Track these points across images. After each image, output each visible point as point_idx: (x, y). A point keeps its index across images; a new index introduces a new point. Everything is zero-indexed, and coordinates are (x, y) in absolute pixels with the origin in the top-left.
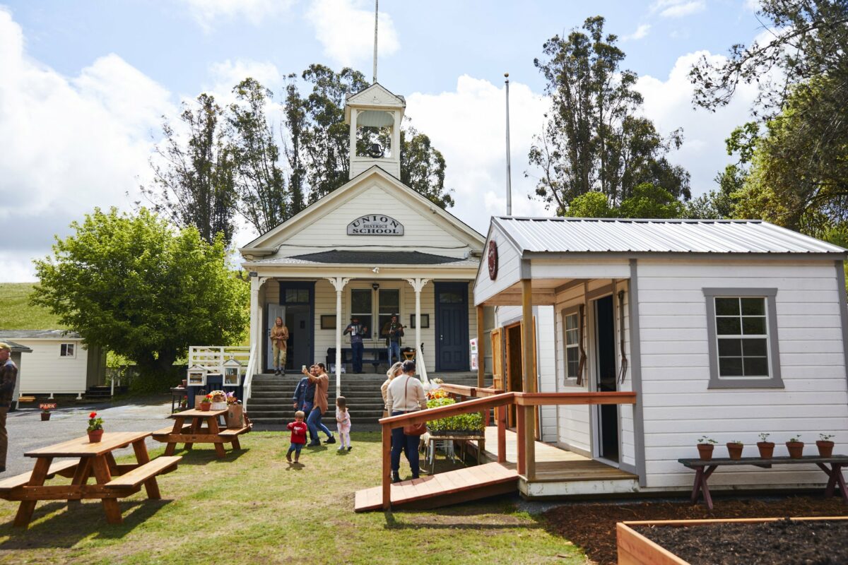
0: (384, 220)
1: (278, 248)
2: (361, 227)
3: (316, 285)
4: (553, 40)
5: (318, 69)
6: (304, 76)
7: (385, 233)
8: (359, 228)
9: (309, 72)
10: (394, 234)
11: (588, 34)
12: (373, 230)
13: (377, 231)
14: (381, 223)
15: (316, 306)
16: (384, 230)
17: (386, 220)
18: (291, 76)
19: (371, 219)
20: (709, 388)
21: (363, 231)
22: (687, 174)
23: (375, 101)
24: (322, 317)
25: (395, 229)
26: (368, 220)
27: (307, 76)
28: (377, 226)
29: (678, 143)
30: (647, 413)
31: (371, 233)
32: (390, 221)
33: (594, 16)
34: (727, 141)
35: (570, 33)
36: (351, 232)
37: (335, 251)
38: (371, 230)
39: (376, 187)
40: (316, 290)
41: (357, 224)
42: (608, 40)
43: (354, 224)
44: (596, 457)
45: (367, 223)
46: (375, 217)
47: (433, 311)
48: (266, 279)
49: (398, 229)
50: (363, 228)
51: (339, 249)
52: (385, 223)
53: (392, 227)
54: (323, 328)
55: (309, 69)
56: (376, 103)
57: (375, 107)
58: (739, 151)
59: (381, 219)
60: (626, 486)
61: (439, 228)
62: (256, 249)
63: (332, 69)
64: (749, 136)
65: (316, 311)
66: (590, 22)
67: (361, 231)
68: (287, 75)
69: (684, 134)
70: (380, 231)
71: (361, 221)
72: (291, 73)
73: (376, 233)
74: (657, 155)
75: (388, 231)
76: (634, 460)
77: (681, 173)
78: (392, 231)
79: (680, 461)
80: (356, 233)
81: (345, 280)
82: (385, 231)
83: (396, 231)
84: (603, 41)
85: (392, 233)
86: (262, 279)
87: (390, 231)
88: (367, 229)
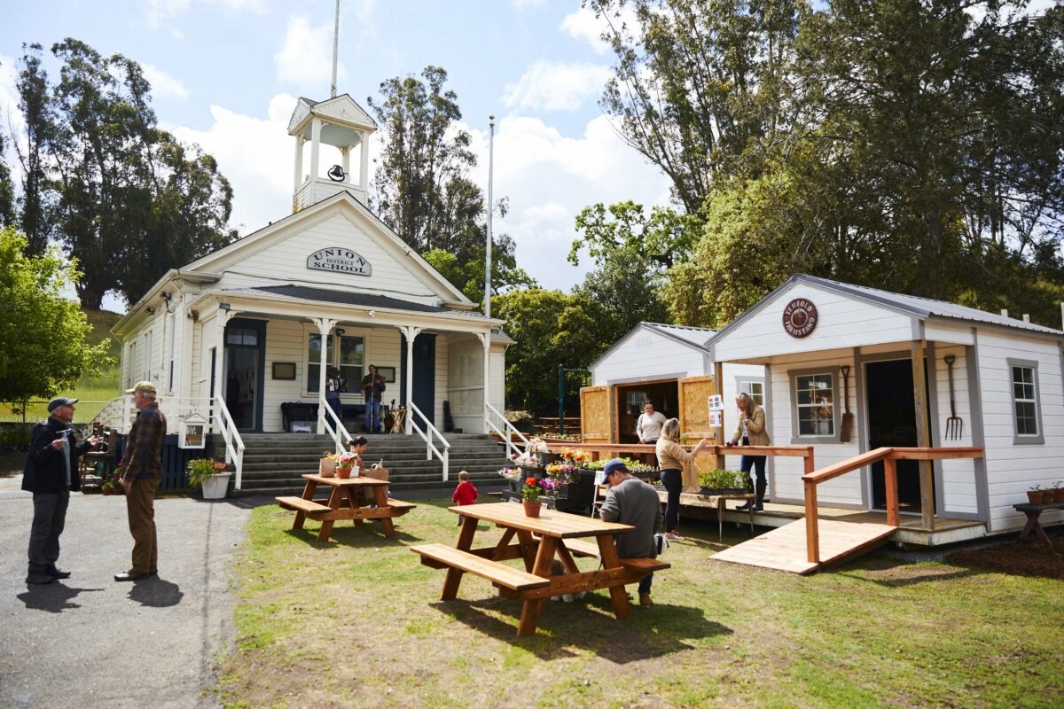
0: (350, 255)
1: (220, 274)
2: (323, 261)
3: (268, 324)
4: (392, 81)
5: (75, 46)
6: (54, 50)
7: (349, 271)
8: (321, 262)
9: (63, 47)
10: (361, 273)
11: (426, 83)
12: (338, 267)
13: (342, 268)
14: (346, 259)
15: (267, 350)
16: (349, 267)
17: (353, 256)
18: (33, 46)
19: (336, 252)
20: (1014, 444)
21: (326, 266)
22: (514, 244)
23: (345, 115)
24: (274, 364)
25: (362, 269)
26: (332, 254)
27: (59, 52)
28: (342, 262)
29: (503, 212)
30: (990, 465)
31: (335, 269)
32: (356, 258)
33: (437, 66)
34: (578, 218)
35: (406, 78)
36: (311, 264)
37: (291, 286)
38: (335, 265)
39: (340, 216)
40: (268, 331)
41: (319, 256)
42: (446, 95)
43: (316, 256)
44: (870, 508)
45: (330, 257)
46: (340, 251)
47: (399, 365)
48: (234, 313)
49: (365, 268)
50: (325, 262)
51: (297, 284)
52: (352, 260)
53: (359, 266)
54: (274, 377)
55: (65, 43)
56: (345, 118)
57: (342, 122)
58: (585, 228)
59: (347, 254)
60: (979, 532)
61: (406, 272)
62: (196, 273)
63: (99, 52)
64: (597, 216)
65: (267, 357)
66: (430, 71)
67: (323, 266)
68: (29, 44)
69: (509, 203)
70: (345, 268)
71: (324, 253)
72: (35, 43)
73: (340, 270)
74: (480, 221)
75: (354, 269)
76: (976, 509)
77: (509, 242)
78: (359, 270)
79: (1014, 506)
80: (318, 267)
81: (332, 322)
82: (351, 269)
83: (363, 271)
84: (441, 94)
85: (358, 272)
86: (229, 313)
87: (357, 270)
88: (330, 264)
